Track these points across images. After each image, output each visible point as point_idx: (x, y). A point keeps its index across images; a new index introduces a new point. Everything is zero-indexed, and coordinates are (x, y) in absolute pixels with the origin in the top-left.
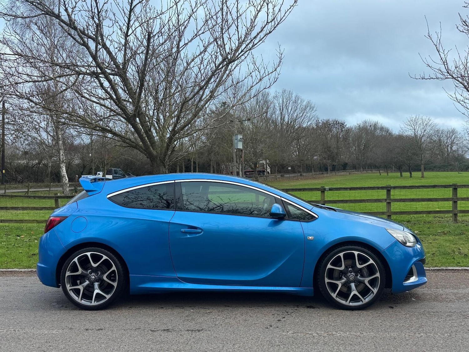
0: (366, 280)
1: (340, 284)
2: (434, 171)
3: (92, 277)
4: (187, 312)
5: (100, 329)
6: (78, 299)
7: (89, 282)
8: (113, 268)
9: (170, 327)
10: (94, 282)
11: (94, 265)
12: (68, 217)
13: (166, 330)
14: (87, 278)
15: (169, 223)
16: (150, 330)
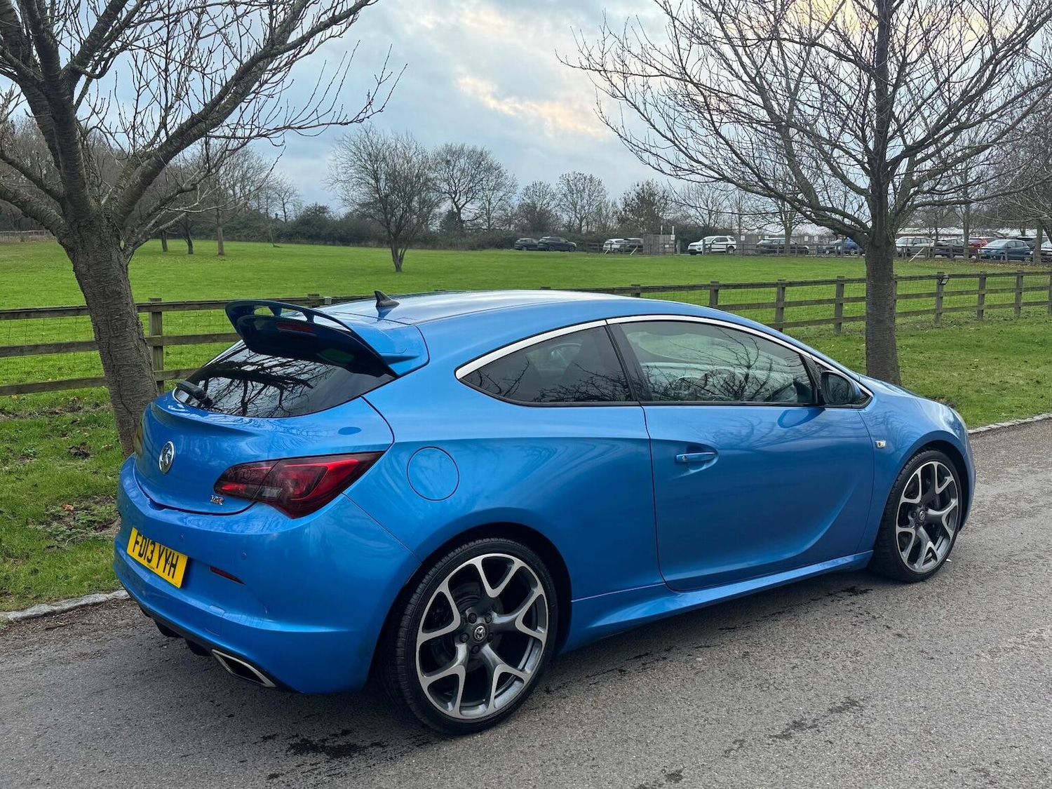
2: (210, 239)
3: (480, 629)
4: (704, 667)
5: (675, 777)
6: (452, 710)
7: (471, 648)
8: (535, 590)
9: (783, 715)
10: (483, 644)
11: (492, 593)
12: (385, 452)
13: (798, 725)
14: (465, 636)
15: (650, 441)
16: (771, 736)
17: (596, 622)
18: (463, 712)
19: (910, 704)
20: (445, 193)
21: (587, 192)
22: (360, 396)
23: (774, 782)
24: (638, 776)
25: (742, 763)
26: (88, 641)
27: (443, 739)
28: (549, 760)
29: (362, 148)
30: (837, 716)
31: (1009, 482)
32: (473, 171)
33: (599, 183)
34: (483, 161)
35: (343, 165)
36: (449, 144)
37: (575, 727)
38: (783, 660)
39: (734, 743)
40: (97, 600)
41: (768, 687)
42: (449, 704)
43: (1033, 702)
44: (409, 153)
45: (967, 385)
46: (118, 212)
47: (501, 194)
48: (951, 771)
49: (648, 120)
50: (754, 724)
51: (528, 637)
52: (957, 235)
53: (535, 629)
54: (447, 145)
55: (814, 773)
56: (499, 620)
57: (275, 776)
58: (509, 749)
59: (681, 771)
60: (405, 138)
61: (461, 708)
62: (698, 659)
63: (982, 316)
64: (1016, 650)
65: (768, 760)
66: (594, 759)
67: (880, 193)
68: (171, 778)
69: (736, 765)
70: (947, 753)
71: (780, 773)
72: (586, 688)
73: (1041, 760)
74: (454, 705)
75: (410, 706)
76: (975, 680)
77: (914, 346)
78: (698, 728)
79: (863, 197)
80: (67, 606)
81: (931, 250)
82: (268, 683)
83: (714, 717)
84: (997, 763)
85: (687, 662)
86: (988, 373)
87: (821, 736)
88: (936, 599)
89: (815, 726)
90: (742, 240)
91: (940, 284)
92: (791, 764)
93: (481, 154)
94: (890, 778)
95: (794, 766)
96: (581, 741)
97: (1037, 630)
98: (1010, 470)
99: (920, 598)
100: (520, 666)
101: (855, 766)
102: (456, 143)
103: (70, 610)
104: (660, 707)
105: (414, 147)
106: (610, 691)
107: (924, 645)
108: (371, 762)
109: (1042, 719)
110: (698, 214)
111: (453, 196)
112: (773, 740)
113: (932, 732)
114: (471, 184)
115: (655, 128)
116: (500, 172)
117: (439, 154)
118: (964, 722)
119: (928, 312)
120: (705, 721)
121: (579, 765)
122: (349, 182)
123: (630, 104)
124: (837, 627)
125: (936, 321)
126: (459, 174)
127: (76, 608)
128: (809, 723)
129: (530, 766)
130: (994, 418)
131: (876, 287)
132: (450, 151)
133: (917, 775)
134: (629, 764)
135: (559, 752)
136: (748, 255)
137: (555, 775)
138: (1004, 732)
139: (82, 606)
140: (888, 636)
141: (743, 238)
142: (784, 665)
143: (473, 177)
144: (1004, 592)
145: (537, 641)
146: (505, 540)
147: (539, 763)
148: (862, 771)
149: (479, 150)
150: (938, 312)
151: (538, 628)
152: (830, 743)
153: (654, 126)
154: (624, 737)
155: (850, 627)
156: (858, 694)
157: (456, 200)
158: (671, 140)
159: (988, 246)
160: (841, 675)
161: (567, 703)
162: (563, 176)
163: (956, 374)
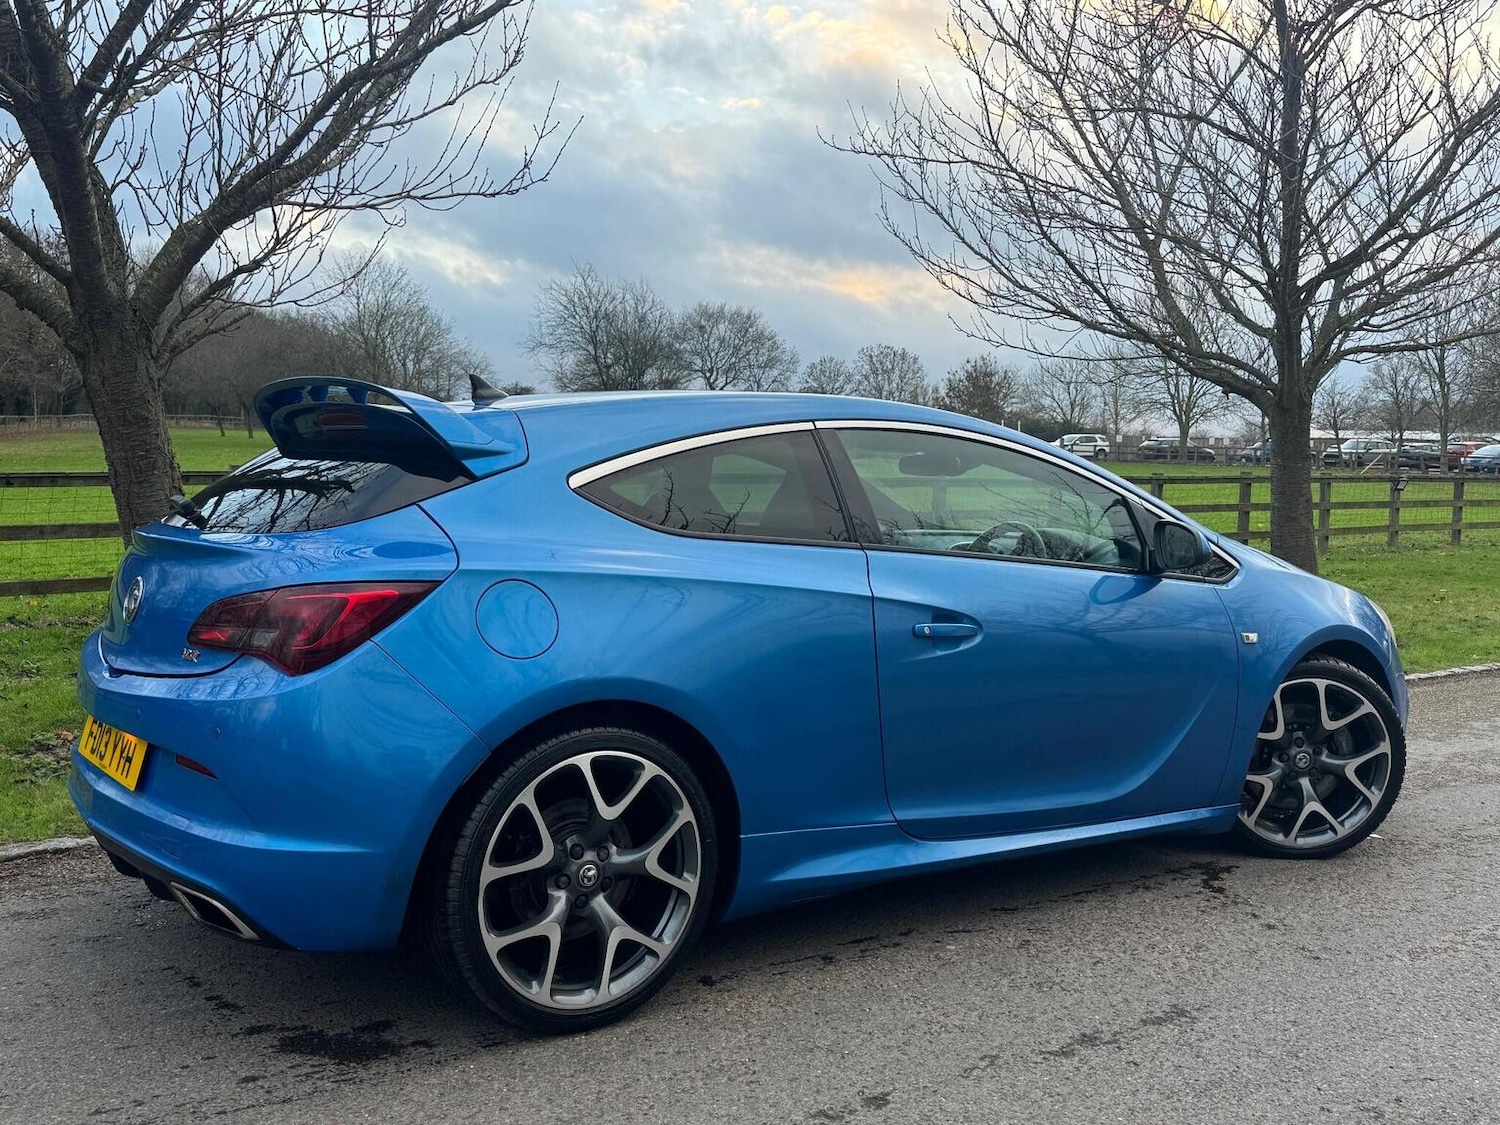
0: (1350, 767)
1: (1267, 781)
3: (589, 870)
4: (956, 957)
5: (879, 1101)
6: (539, 992)
7: (573, 899)
8: (680, 812)
9: (1067, 1024)
10: (593, 894)
11: (609, 812)
12: (442, 582)
13: (1089, 1039)
14: (564, 879)
15: (873, 599)
16: (1041, 1053)
17: (778, 874)
18: (558, 998)
19: (1271, 1017)
20: (696, 371)
21: (897, 372)
22: (414, 503)
23: (1034, 1115)
24: (819, 1098)
25: (987, 1086)
26: (32, 897)
27: (525, 1039)
28: (684, 1072)
29: (576, 300)
30: (1152, 1029)
31: (1472, 739)
32: (737, 341)
33: (915, 360)
34: (751, 327)
35: (549, 323)
36: (705, 304)
37: (737, 1030)
38: (1081, 952)
39: (982, 1059)
40: (62, 846)
41: (1051, 988)
42: (534, 984)
43: (1468, 1020)
44: (642, 308)
45: (1425, 621)
46: (150, 301)
47: (775, 373)
48: (1322, 1109)
49: (955, 231)
50: (1017, 1035)
51: (670, 887)
52: (1433, 441)
53: (680, 876)
54: (700, 306)
55: (1101, 1104)
56: (619, 858)
57: (254, 1079)
58: (625, 1056)
59: (888, 1094)
60: (638, 285)
61: (553, 992)
62: (948, 947)
63: (1459, 540)
64: (1451, 951)
65: (1030, 1084)
66: (754, 1072)
67: (1288, 329)
68: (93, 1077)
69: (977, 1089)
70: (1319, 1085)
71: (1047, 1102)
72: (765, 979)
73: (1472, 1099)
74: (541, 984)
75: (469, 981)
76: (1381, 988)
77: (1352, 571)
78: (928, 1036)
79: (1266, 341)
80: (15, 852)
81: (1393, 458)
82: (247, 932)
83: (957, 1023)
84: (1398, 1100)
85: (931, 950)
86: (1459, 607)
87: (1123, 1056)
88: (1336, 881)
89: (1116, 1041)
90: (1118, 440)
91: (1396, 490)
92: (1066, 1090)
93: (749, 318)
94: (1221, 1116)
95: (1070, 1094)
96: (740, 1048)
97: (1490, 926)
98: (1476, 724)
99: (1310, 880)
100: (656, 934)
101: (1168, 1098)
102: (714, 302)
103: (19, 857)
104: (875, 1008)
105: (650, 299)
106: (802, 984)
107: (1308, 941)
108: (406, 1067)
109: (1480, 1043)
110: (1055, 405)
111: (708, 375)
112: (1044, 1058)
113: (1301, 1055)
114: (734, 359)
115: (964, 242)
116: (775, 343)
117: (689, 318)
118: (1353, 1043)
119: (1377, 529)
120: (941, 1028)
121: (729, 1079)
122: (557, 347)
123: (929, 209)
124: (1176, 912)
125: (1390, 543)
126: (717, 345)
127: (27, 855)
128: (1107, 1037)
129: (650, 1079)
130: (1462, 660)
131: (1284, 469)
132: (705, 313)
133: (1267, 1112)
134: (808, 1081)
135: (702, 1063)
136: (1126, 461)
137: (688, 1092)
138: (1416, 1059)
139: (38, 853)
140: (1252, 927)
141: (1119, 439)
142: (1082, 959)
143: (737, 349)
144: (1444, 876)
145: (682, 894)
146: (631, 732)
147: (667, 1075)
148: (1178, 1104)
149: (746, 312)
150: (1393, 530)
151: (685, 875)
152: (1135, 1064)
153: (963, 239)
154: (810, 1045)
155: (1195, 913)
156: (1190, 999)
157: (712, 381)
158: (987, 259)
159: (1476, 453)
160: (1170, 975)
161: (731, 998)
162: (863, 350)
163: (1410, 607)
